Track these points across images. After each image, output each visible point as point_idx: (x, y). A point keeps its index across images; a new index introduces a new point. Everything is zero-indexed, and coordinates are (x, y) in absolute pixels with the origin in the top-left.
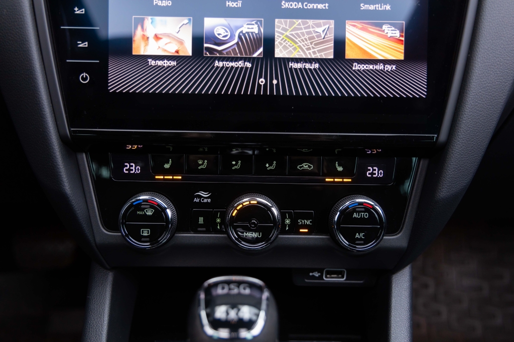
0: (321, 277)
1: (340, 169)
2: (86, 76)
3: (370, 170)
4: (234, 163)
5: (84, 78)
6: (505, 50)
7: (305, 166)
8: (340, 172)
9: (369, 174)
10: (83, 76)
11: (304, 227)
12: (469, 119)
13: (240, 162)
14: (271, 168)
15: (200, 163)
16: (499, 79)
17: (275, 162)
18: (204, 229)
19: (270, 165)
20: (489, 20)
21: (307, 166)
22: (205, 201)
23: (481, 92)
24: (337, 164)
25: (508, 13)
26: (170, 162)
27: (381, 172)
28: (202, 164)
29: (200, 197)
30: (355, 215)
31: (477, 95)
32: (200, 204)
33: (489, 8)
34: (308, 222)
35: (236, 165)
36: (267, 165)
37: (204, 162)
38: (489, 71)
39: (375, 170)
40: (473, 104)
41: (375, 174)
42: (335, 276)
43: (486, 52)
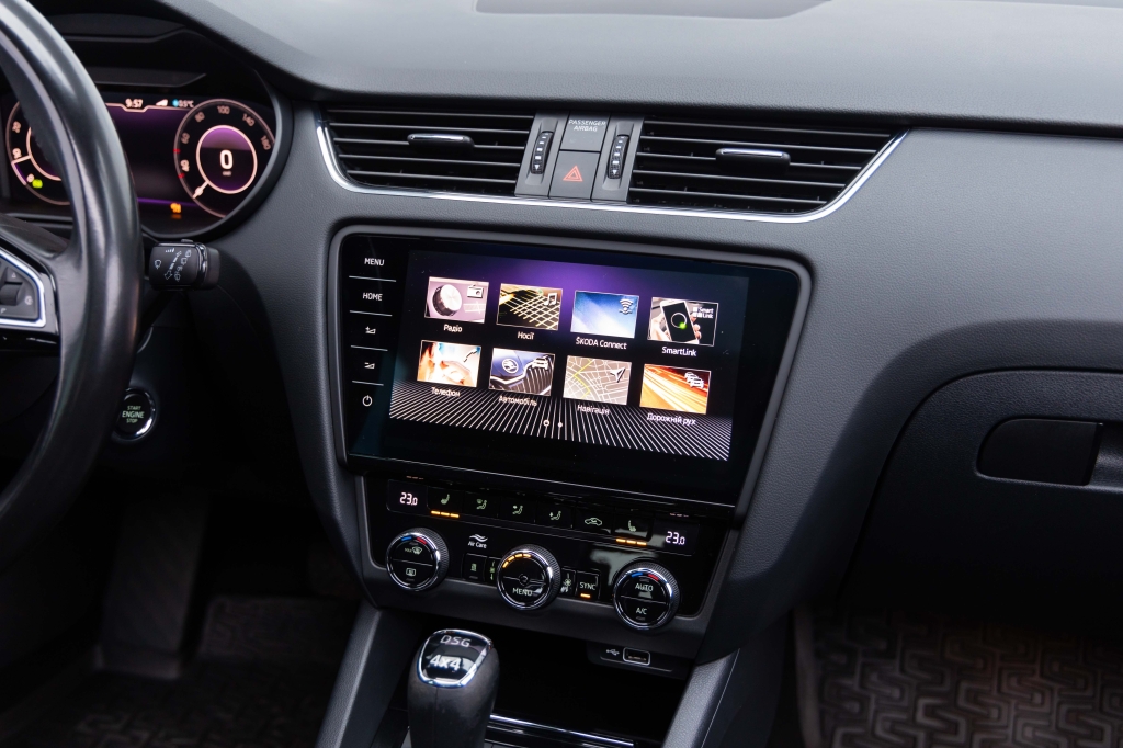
0: (619, 657)
2: (369, 399)
3: (670, 535)
5: (367, 400)
7: (593, 521)
9: (669, 539)
10: (366, 398)
11: (585, 591)
13: (521, 507)
14: (555, 518)
17: (559, 513)
18: (476, 578)
19: (555, 515)
21: (596, 521)
22: (481, 546)
26: (448, 497)
27: (682, 539)
28: (481, 504)
29: (475, 540)
32: (474, 549)
34: (587, 586)
35: (517, 510)
36: (551, 515)
37: (483, 502)
39: (676, 536)
41: (675, 540)
42: (638, 658)
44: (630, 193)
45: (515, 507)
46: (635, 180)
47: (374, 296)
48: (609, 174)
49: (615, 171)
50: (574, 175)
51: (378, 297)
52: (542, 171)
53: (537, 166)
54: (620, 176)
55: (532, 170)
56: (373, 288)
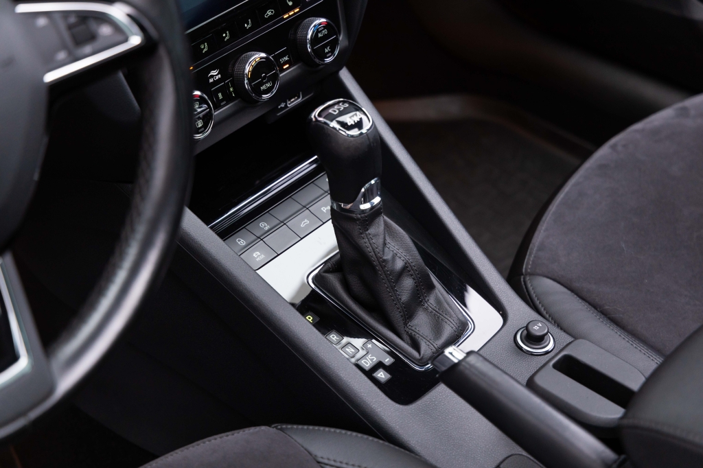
0: (286, 106)
1: (290, 4)
4: (224, 35)
7: (269, 13)
8: (291, 6)
11: (285, 63)
13: (228, 32)
14: (249, 26)
15: (203, 47)
17: (250, 20)
18: (225, 102)
19: (248, 25)
22: (217, 78)
29: (212, 76)
30: (320, 35)
32: (216, 83)
34: (286, 58)
35: (226, 36)
36: (246, 25)
37: (205, 45)
42: (293, 100)
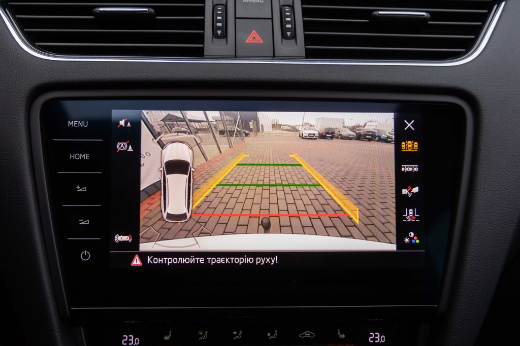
1: (342, 336)
2: (87, 253)
3: (372, 336)
5: (85, 255)
6: (499, 222)
7: (307, 334)
8: (342, 339)
9: (371, 339)
10: (84, 253)
12: (467, 290)
13: (241, 332)
14: (273, 337)
15: (201, 334)
16: (495, 250)
17: (276, 331)
19: (272, 334)
20: (482, 194)
21: (309, 334)
23: (477, 264)
24: (339, 332)
25: (499, 187)
26: (170, 333)
27: (383, 338)
28: (203, 335)
31: (474, 267)
33: (481, 183)
35: (237, 335)
36: (269, 335)
37: (204, 333)
38: (484, 243)
39: (377, 335)
40: (470, 276)
41: (377, 339)
43: (480, 225)
44: (307, 50)
45: (235, 333)
46: (308, 40)
47: (81, 156)
48: (284, 36)
49: (289, 33)
50: (254, 38)
51: (86, 156)
52: (224, 36)
53: (219, 32)
54: (294, 36)
55: (215, 35)
56: (81, 148)
